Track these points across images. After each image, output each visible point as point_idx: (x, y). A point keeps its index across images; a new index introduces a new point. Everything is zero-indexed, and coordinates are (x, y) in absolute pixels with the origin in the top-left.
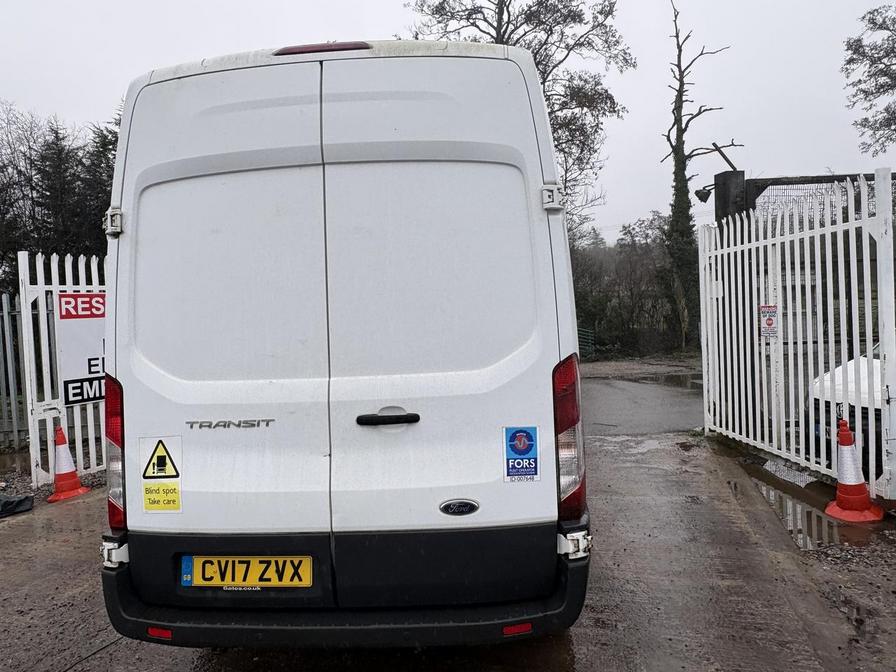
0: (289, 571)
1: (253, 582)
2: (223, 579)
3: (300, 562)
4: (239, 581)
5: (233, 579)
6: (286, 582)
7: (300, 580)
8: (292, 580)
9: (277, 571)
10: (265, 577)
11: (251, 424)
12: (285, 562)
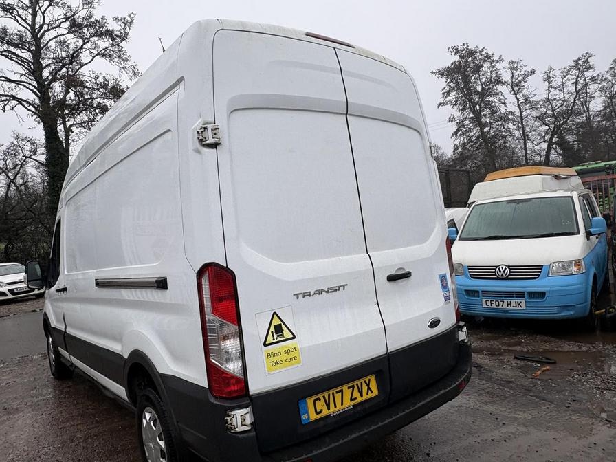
0: (365, 388)
1: (348, 404)
2: (329, 409)
3: (369, 380)
4: (339, 407)
5: (335, 407)
6: (365, 397)
7: (372, 392)
8: (367, 394)
9: (359, 391)
10: (353, 397)
11: (335, 290)
12: (361, 383)
